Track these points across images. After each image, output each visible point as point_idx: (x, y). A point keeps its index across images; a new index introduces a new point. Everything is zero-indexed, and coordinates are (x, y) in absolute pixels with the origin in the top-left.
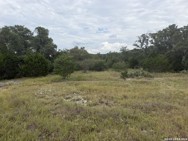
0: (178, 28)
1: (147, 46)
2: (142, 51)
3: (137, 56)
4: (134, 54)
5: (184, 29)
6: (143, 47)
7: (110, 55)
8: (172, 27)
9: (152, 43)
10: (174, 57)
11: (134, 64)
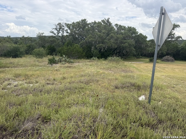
0: (88, 23)
1: (63, 34)
2: (59, 40)
3: (55, 44)
4: (51, 41)
5: (92, 24)
6: (59, 35)
7: (23, 40)
8: (84, 21)
9: (67, 33)
10: (86, 47)
11: (52, 51)
